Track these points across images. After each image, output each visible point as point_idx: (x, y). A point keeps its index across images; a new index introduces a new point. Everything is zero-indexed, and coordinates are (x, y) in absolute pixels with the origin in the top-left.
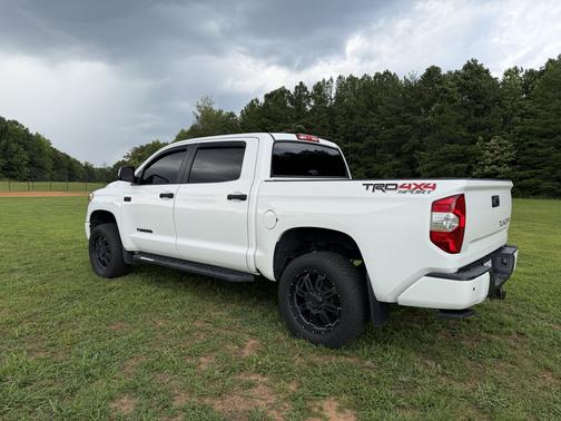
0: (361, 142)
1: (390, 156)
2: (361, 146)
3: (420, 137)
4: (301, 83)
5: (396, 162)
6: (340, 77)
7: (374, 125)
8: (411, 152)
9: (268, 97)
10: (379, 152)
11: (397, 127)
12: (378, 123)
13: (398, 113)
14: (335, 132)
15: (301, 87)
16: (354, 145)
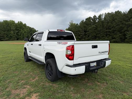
0: (111, 29)
1: (119, 33)
2: (110, 31)
3: (127, 28)
4: (95, 15)
5: (120, 35)
6: (105, 13)
7: (114, 25)
8: (124, 32)
9: (86, 19)
10: (115, 32)
11: (120, 25)
12: (115, 24)
13: (121, 22)
14: (104, 27)
15: (95, 16)
16: (109, 30)
